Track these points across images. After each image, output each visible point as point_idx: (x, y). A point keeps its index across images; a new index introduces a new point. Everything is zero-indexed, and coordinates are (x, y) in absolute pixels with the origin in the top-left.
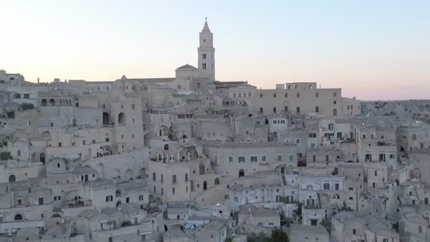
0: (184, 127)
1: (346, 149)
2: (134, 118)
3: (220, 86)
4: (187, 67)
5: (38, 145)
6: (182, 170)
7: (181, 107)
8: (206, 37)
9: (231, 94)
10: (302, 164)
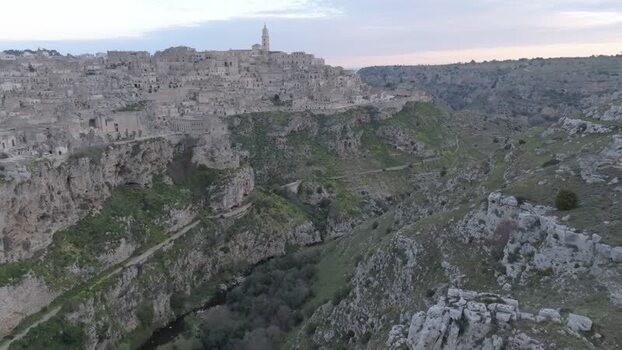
0: (252, 68)
1: (306, 75)
2: (235, 63)
3: (271, 53)
4: (256, 45)
5: (206, 71)
6: (250, 80)
7: (252, 60)
8: (265, 31)
9: (272, 56)
10: (290, 79)
